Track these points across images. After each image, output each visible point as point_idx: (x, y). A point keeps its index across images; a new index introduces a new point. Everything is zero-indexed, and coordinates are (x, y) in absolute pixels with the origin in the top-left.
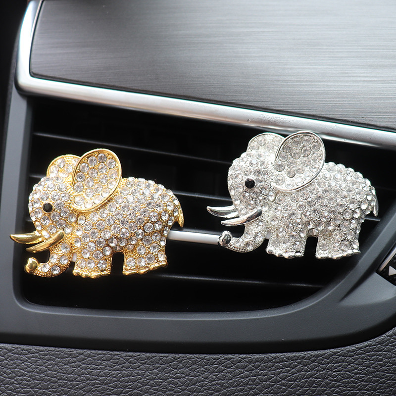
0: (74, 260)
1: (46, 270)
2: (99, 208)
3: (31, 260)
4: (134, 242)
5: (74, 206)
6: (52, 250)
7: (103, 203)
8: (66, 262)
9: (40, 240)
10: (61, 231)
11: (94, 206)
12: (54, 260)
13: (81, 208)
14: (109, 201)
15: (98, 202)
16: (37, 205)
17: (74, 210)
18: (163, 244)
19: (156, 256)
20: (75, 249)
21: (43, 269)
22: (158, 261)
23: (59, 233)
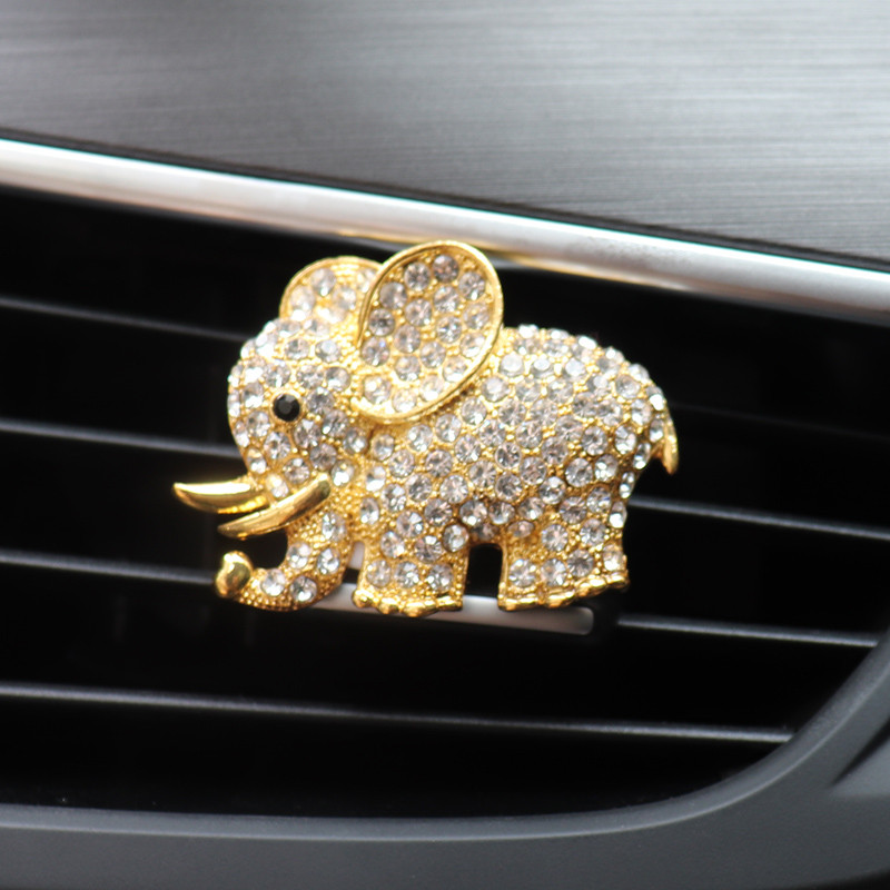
0: (355, 564)
1: (275, 590)
2: (436, 413)
3: (233, 560)
4: (533, 515)
5: (363, 406)
6: (296, 532)
7: (448, 400)
8: (333, 568)
9: (259, 501)
10: (323, 477)
11: (421, 405)
12: (298, 561)
13: (383, 410)
14: (464, 393)
15: (433, 397)
16: (254, 402)
17: (364, 419)
18: (618, 521)
19: (598, 556)
20: (359, 532)
21: (266, 588)
22: (603, 572)
23: (314, 484)
